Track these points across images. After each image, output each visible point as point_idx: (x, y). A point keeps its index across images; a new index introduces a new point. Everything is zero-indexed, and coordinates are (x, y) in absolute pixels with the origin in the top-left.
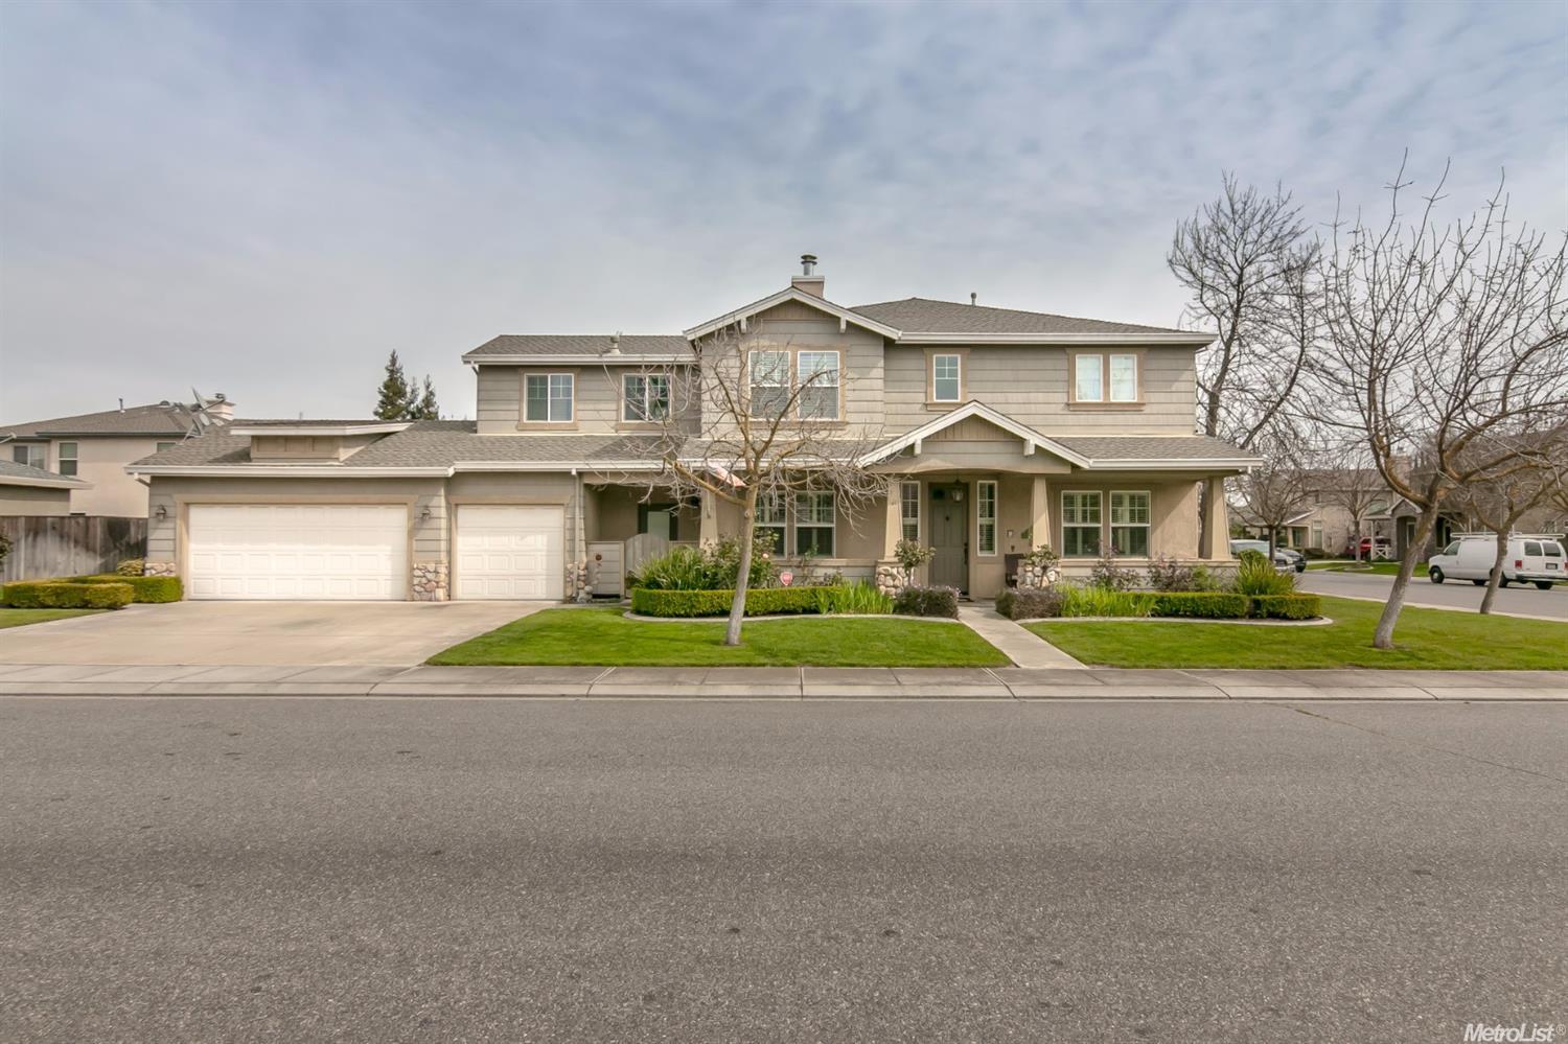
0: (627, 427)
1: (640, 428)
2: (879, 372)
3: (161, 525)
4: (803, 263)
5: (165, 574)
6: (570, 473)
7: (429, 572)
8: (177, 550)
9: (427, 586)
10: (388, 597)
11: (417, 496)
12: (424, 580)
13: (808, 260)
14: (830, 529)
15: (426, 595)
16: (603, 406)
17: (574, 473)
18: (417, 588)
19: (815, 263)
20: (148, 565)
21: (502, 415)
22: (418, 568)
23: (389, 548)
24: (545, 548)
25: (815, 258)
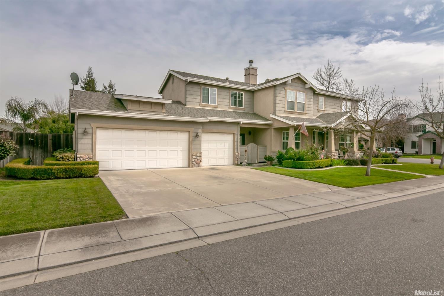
0: (232, 108)
1: (236, 109)
2: (312, 100)
3: (84, 137)
4: (249, 63)
5: (87, 160)
6: (240, 123)
7: (198, 156)
8: (93, 149)
9: (197, 162)
10: (181, 166)
11: (194, 128)
12: (196, 160)
13: (251, 62)
14: (299, 143)
15: (197, 165)
16: (225, 100)
17: (241, 123)
18: (194, 163)
19: (253, 63)
20: (78, 156)
21: (194, 100)
22: (194, 155)
23: (181, 148)
24: (227, 148)
25: (253, 61)
